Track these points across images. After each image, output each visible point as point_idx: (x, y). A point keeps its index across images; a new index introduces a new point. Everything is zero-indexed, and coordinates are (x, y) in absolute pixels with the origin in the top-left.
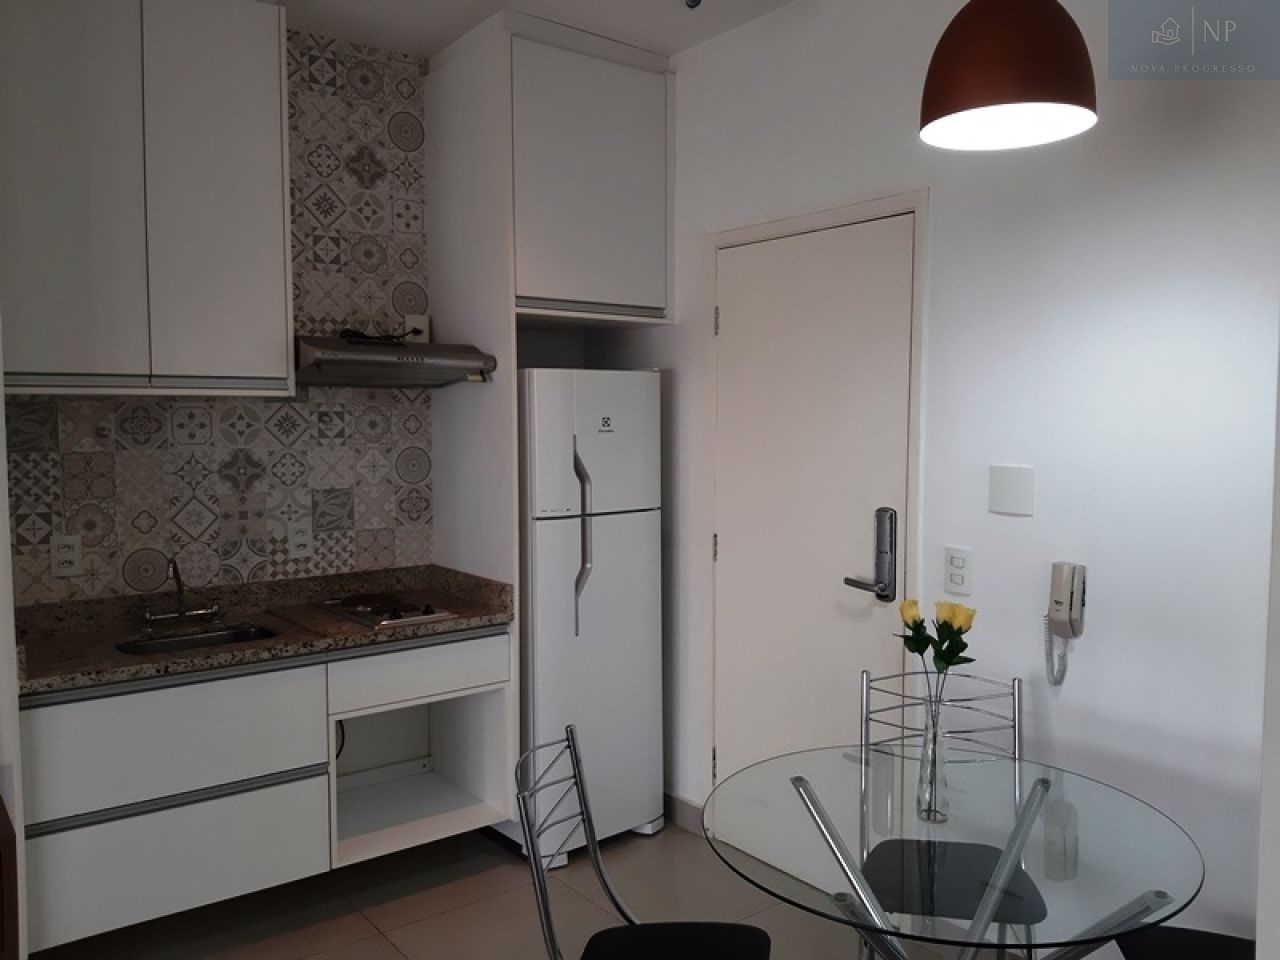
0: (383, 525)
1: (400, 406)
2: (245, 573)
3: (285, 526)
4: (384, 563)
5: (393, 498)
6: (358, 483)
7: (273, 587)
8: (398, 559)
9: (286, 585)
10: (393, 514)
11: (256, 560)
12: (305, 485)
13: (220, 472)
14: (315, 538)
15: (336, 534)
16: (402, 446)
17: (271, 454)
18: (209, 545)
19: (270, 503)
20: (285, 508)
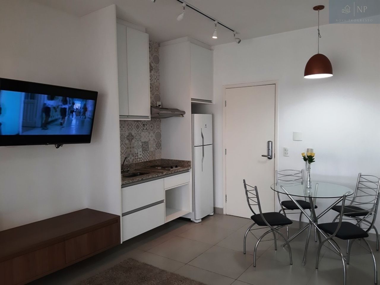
0: (154, 150)
1: (156, 123)
2: (131, 161)
3: (138, 150)
4: (154, 159)
5: (155, 143)
6: (149, 140)
7: (136, 164)
8: (156, 158)
9: (138, 164)
10: (155, 147)
11: (133, 158)
12: (141, 141)
13: (127, 138)
14: (143, 153)
15: (146, 152)
16: (157, 131)
17: (135, 133)
18: (125, 155)
19: (135, 145)
20: (137, 146)
